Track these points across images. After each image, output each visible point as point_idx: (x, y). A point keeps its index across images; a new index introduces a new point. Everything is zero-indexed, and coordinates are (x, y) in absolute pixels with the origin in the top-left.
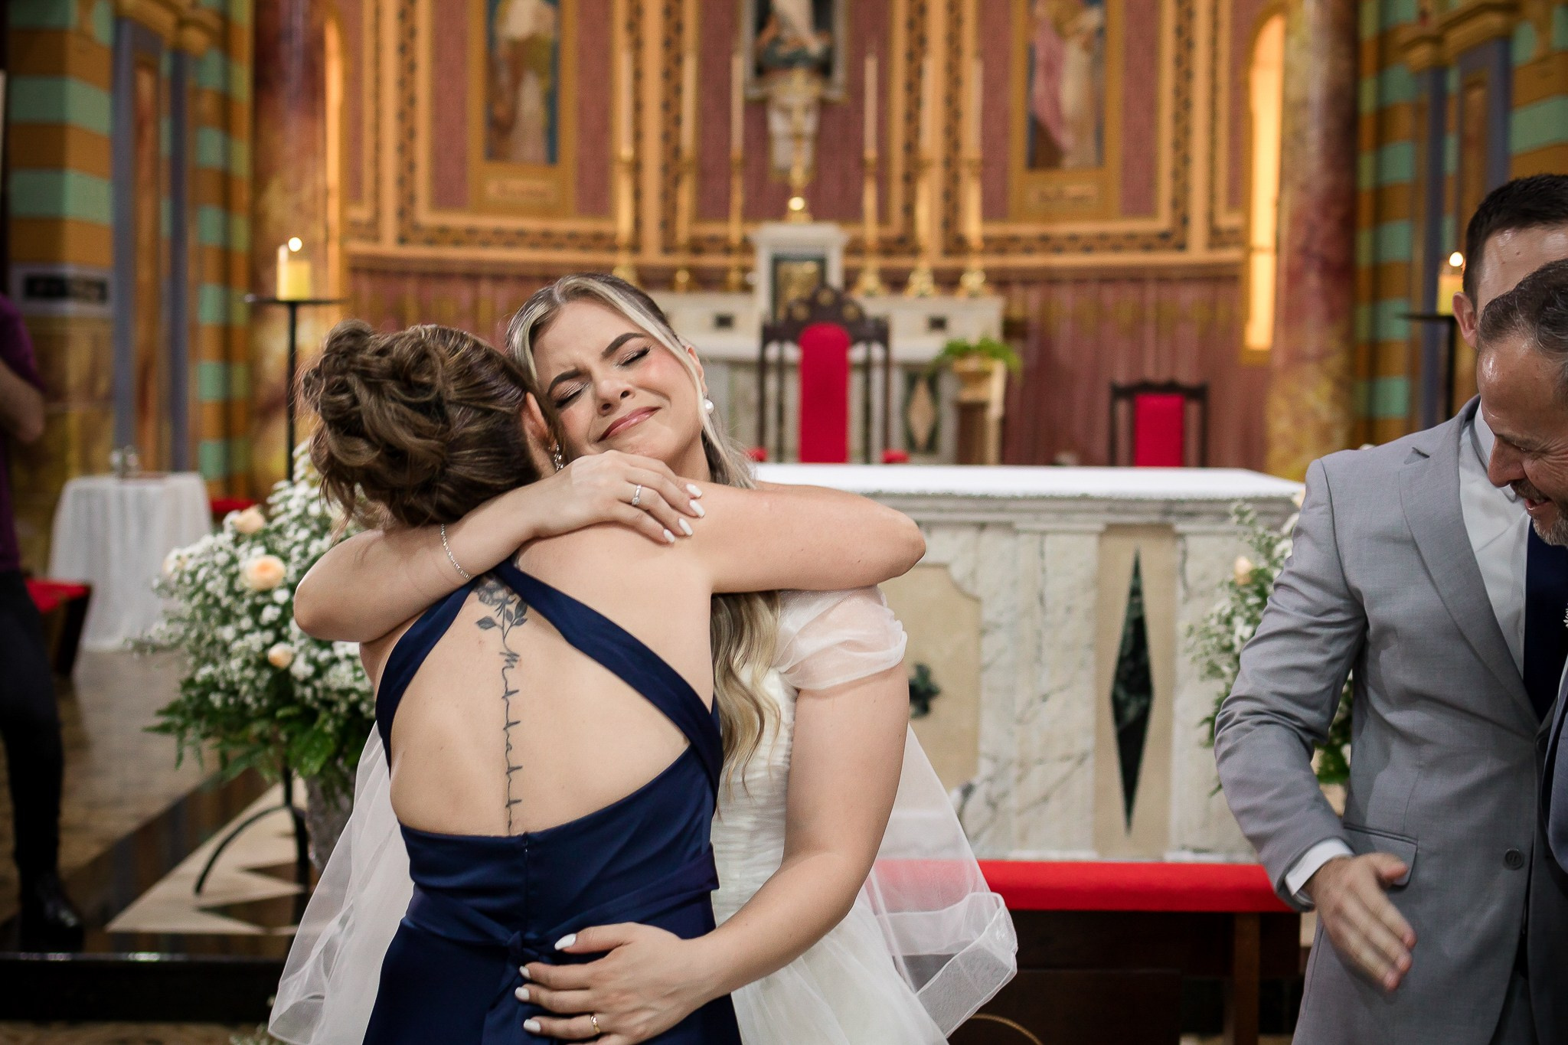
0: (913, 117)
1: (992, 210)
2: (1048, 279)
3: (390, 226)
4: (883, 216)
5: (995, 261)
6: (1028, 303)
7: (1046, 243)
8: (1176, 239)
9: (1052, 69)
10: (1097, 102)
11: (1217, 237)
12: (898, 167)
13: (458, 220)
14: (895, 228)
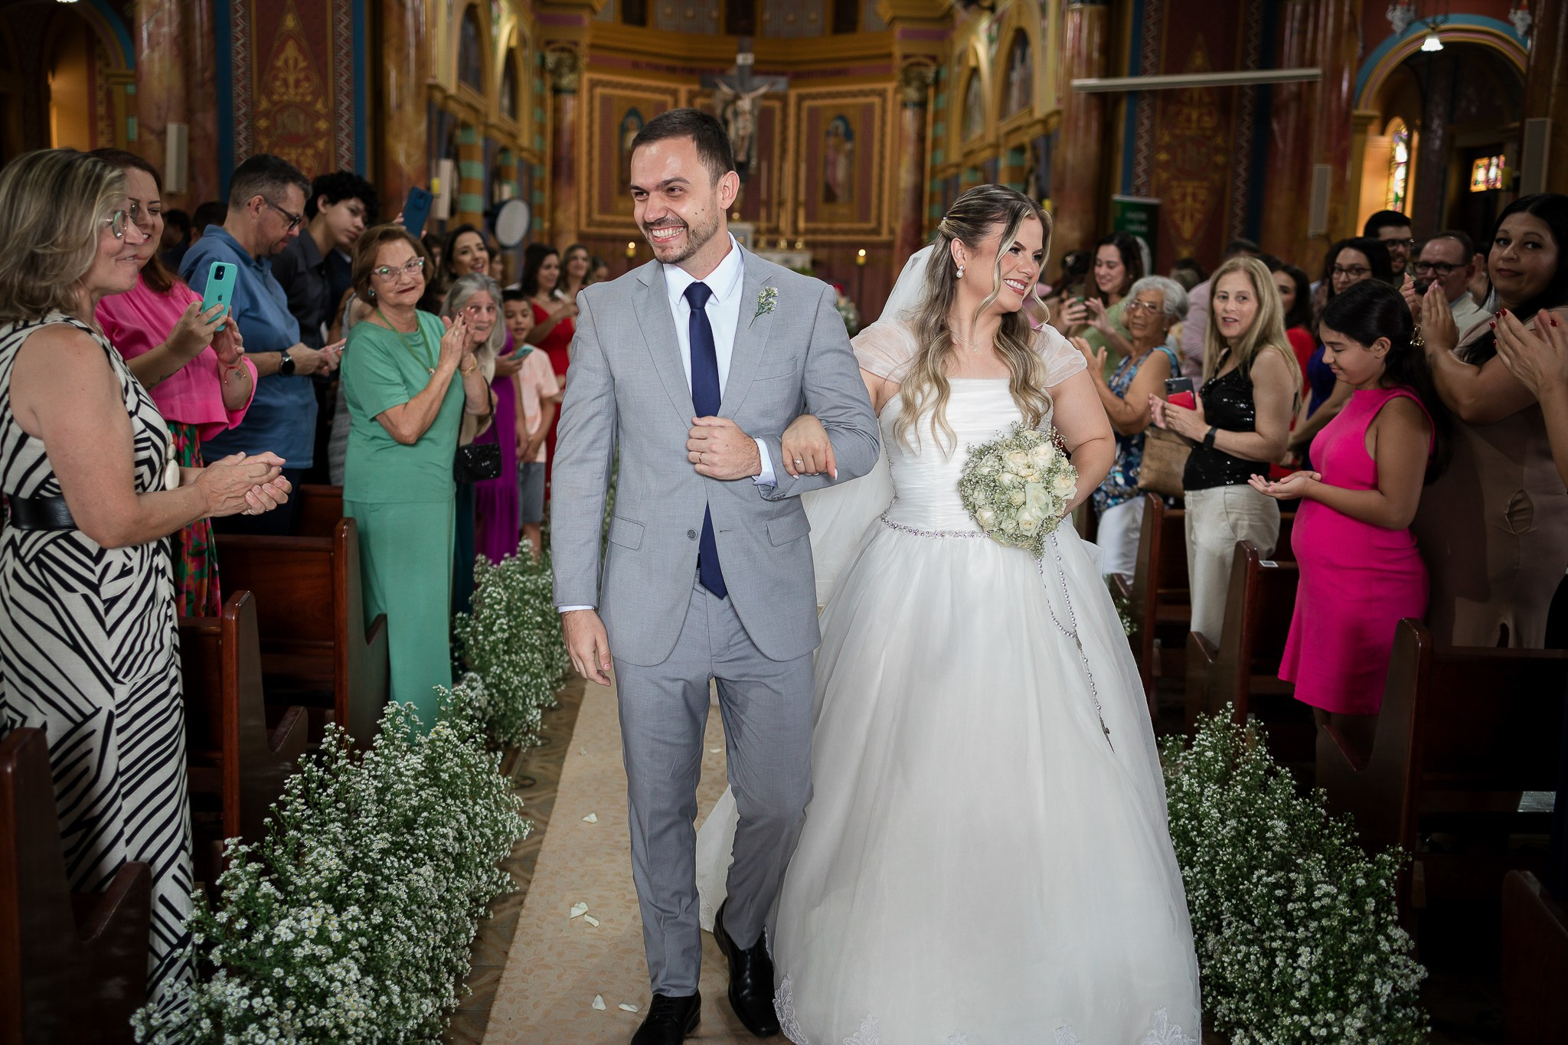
0: (780, 181)
1: (809, 218)
2: (830, 245)
3: (583, 220)
4: (769, 218)
5: (810, 237)
6: (822, 254)
7: (831, 232)
8: (877, 231)
9: (834, 164)
10: (850, 177)
11: (892, 231)
12: (775, 200)
13: (608, 218)
14: (773, 224)
